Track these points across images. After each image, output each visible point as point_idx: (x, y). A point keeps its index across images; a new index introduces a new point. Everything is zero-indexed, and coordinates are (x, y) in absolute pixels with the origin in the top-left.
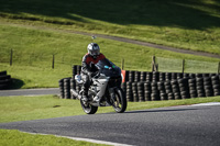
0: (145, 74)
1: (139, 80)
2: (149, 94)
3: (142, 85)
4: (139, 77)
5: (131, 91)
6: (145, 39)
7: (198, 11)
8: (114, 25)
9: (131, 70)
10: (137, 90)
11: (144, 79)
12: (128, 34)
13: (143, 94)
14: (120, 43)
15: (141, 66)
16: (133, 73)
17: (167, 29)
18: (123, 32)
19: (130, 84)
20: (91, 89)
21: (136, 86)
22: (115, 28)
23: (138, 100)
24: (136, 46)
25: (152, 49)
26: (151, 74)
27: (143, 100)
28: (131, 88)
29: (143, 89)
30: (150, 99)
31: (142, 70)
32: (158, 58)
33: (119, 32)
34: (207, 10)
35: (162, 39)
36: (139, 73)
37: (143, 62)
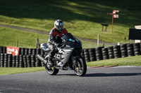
0: (32, 50)
1: (28, 53)
2: (34, 63)
3: (30, 57)
4: (28, 52)
5: (23, 61)
6: (32, 27)
7: (65, 10)
8: (12, 19)
9: (22, 47)
10: (26, 60)
11: (31, 53)
12: (21, 24)
13: (30, 62)
14: (15, 30)
15: (29, 45)
16: (24, 49)
17: (46, 21)
18: (17, 23)
19: (22, 56)
20: (57, 56)
21: (26, 57)
22: (13, 20)
23: (27, 66)
24: (26, 32)
25: (36, 34)
26: (35, 50)
27: (31, 66)
28: (22, 59)
29: (30, 60)
30: (35, 66)
31: (30, 47)
32: (40, 40)
33: (15, 23)
34: (72, 9)
35: (43, 27)
36: (28, 49)
37: (30, 42)
